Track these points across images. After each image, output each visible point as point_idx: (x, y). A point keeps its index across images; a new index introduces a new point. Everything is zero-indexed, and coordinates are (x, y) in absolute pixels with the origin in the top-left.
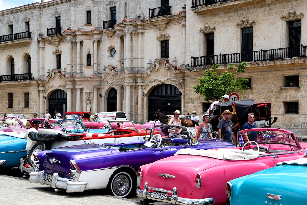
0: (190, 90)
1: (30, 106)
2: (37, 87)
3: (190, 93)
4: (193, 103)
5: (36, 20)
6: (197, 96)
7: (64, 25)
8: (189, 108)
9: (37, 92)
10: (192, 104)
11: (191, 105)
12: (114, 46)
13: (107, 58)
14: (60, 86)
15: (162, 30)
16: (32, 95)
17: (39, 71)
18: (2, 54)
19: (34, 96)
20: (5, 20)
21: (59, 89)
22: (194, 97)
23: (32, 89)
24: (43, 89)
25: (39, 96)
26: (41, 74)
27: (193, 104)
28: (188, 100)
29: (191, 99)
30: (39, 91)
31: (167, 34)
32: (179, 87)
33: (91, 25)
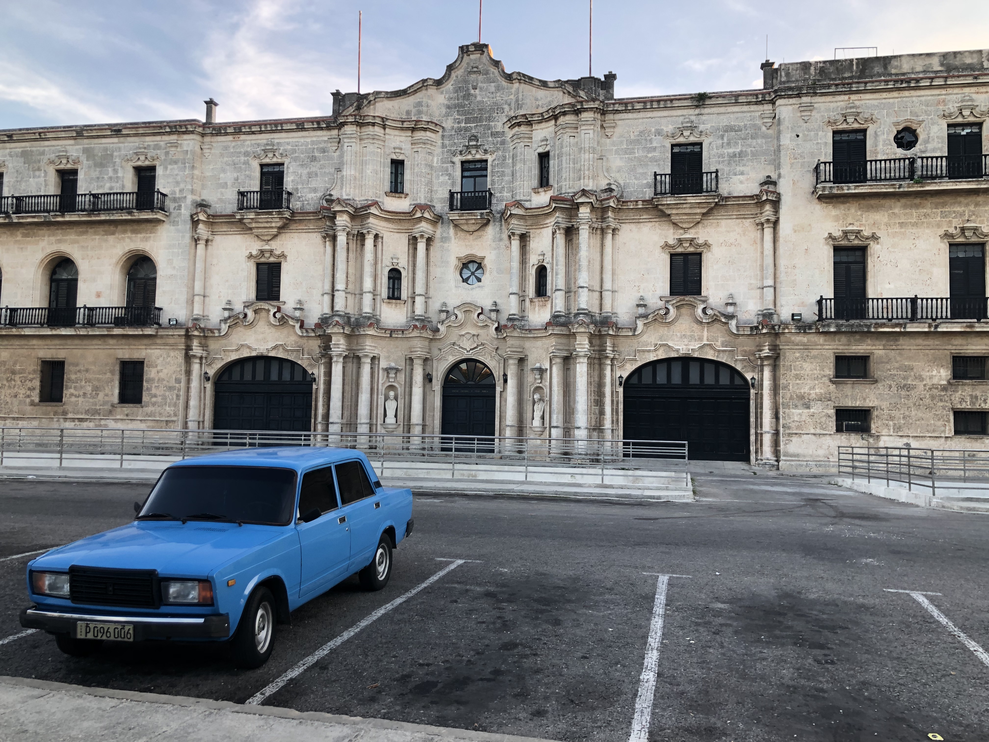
0: (797, 375)
1: (145, 398)
2: (184, 347)
3: (798, 384)
4: (808, 407)
5: (187, 165)
6: (822, 391)
7: (299, 187)
8: (796, 419)
9: (180, 359)
10: (806, 411)
11: (801, 411)
12: (480, 254)
13: (452, 284)
14: (275, 348)
15: (682, 228)
16: (159, 368)
17: (191, 302)
18: (22, 248)
19: (165, 371)
20: (43, 153)
21: (270, 355)
22: (811, 392)
23: (159, 350)
24: (205, 354)
25: (188, 373)
26: (197, 311)
27: (808, 410)
28: (791, 398)
29: (801, 397)
30: (188, 358)
31: (701, 239)
32: (745, 366)
33: (403, 196)
